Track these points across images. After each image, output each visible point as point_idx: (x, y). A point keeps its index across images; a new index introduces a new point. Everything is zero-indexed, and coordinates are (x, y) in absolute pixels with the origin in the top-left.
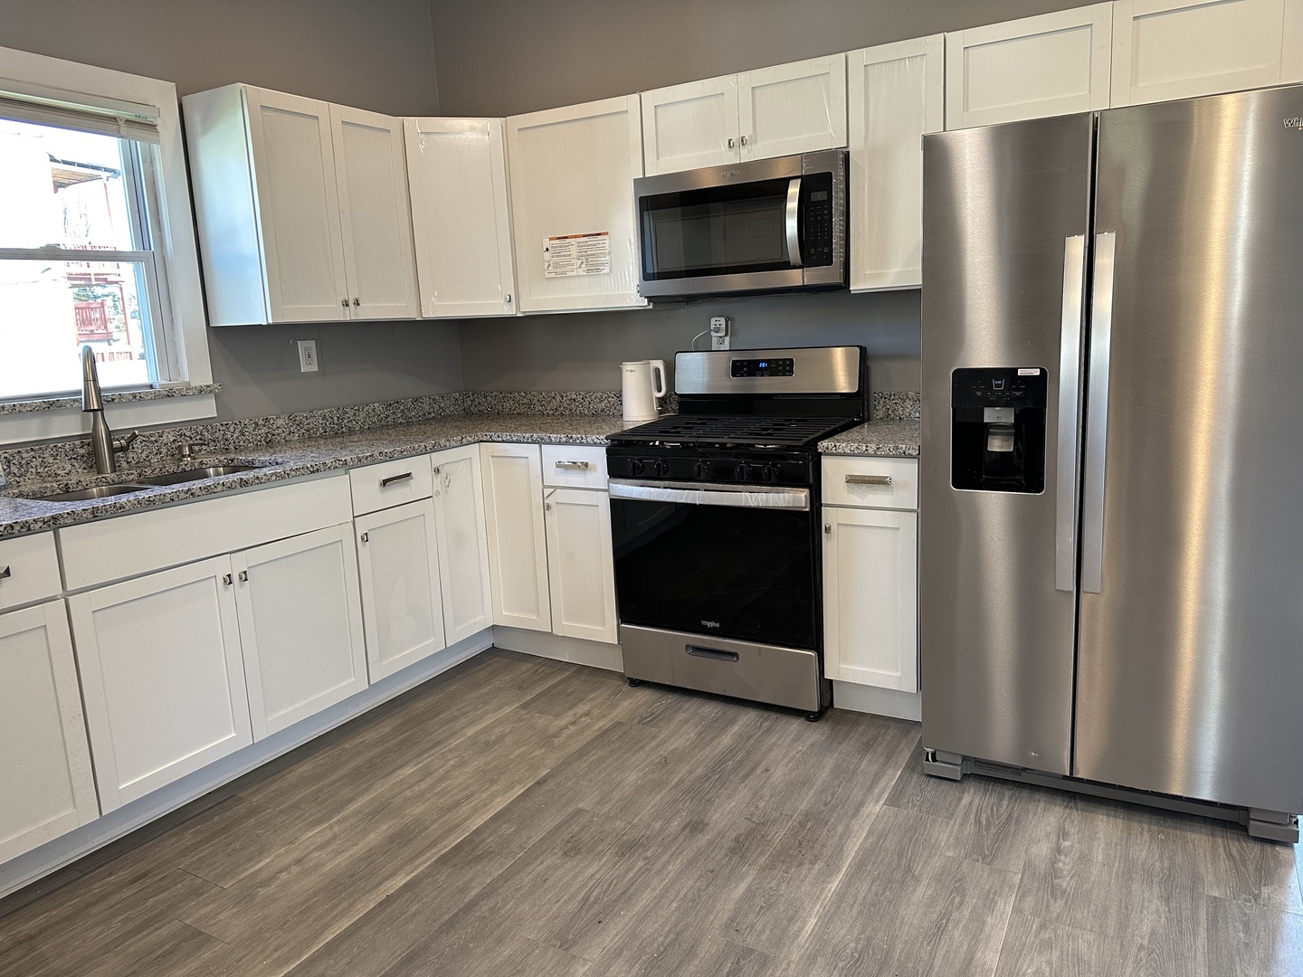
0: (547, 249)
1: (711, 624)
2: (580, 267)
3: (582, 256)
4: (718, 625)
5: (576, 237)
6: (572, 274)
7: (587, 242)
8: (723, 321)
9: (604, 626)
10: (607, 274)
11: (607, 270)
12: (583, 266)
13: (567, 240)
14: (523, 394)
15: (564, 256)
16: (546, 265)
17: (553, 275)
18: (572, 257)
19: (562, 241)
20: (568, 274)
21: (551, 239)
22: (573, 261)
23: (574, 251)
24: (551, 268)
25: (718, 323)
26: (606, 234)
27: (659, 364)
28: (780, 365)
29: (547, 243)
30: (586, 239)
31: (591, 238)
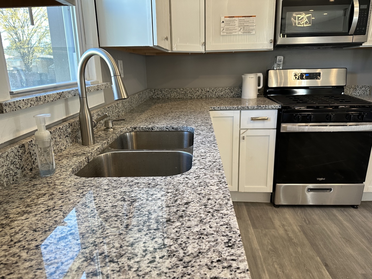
0: (223, 22)
1: (321, 179)
2: (240, 31)
3: (241, 26)
4: (324, 179)
5: (238, 17)
6: (235, 34)
7: (244, 19)
8: (282, 58)
9: (267, 186)
10: (254, 34)
11: (254, 32)
12: (242, 30)
13: (234, 18)
14: (182, 89)
15: (232, 25)
16: (222, 29)
17: (225, 34)
18: (236, 26)
19: (231, 19)
20: (233, 34)
21: (225, 17)
22: (236, 28)
23: (237, 23)
24: (224, 31)
25: (280, 58)
26: (255, 16)
27: (261, 75)
28: (315, 75)
29: (223, 19)
30: (244, 18)
31: (247, 18)
